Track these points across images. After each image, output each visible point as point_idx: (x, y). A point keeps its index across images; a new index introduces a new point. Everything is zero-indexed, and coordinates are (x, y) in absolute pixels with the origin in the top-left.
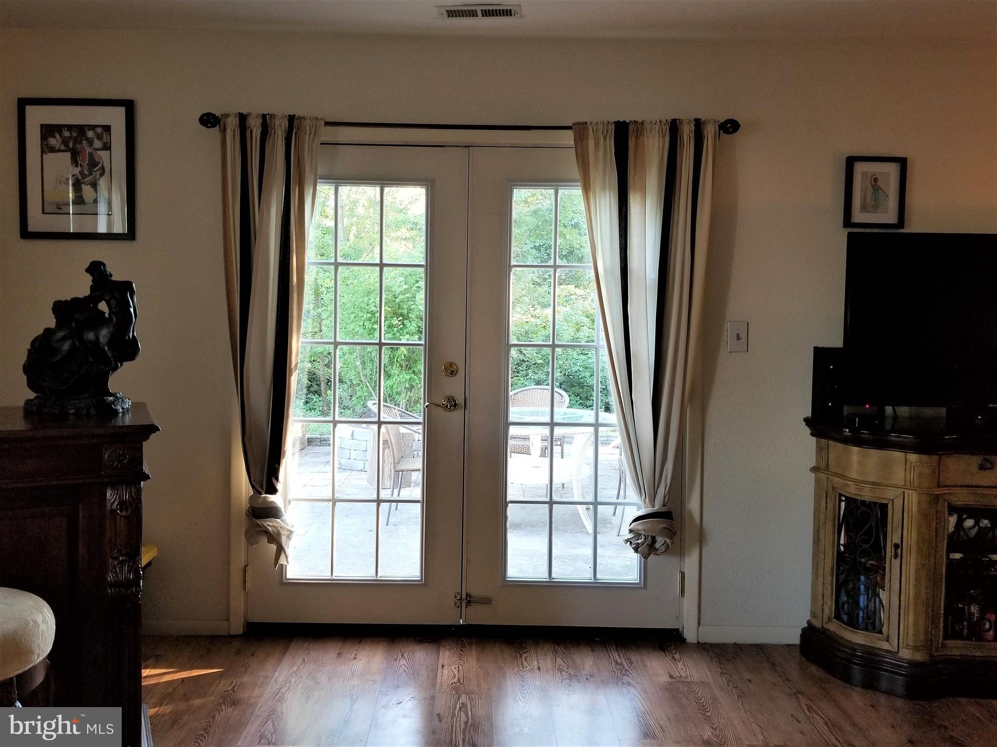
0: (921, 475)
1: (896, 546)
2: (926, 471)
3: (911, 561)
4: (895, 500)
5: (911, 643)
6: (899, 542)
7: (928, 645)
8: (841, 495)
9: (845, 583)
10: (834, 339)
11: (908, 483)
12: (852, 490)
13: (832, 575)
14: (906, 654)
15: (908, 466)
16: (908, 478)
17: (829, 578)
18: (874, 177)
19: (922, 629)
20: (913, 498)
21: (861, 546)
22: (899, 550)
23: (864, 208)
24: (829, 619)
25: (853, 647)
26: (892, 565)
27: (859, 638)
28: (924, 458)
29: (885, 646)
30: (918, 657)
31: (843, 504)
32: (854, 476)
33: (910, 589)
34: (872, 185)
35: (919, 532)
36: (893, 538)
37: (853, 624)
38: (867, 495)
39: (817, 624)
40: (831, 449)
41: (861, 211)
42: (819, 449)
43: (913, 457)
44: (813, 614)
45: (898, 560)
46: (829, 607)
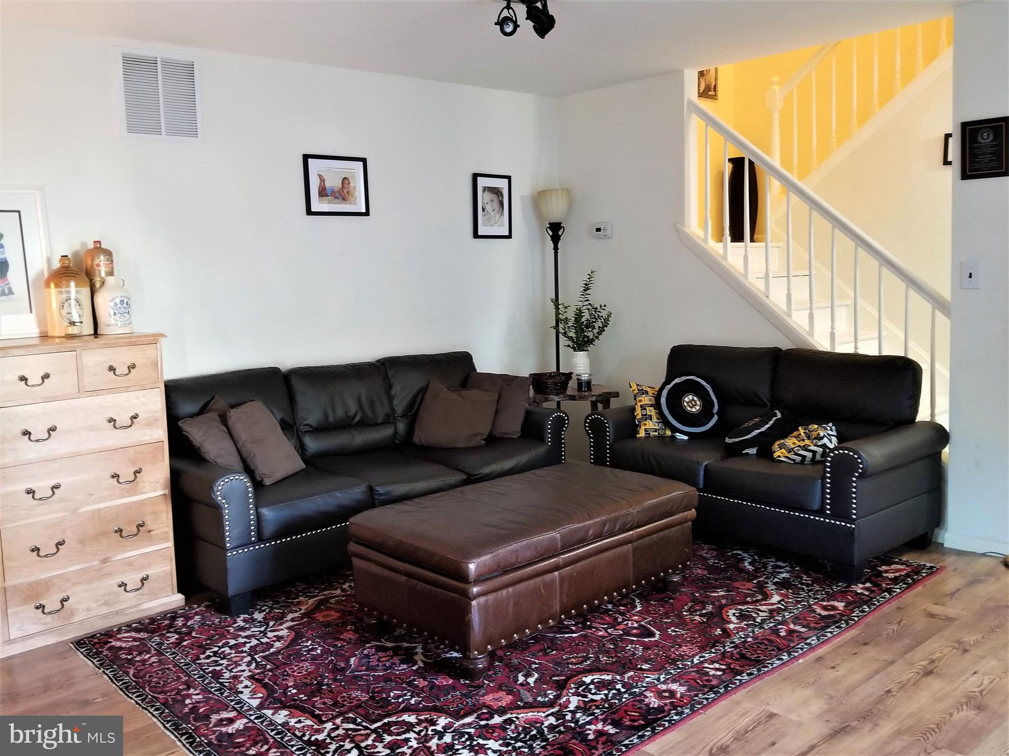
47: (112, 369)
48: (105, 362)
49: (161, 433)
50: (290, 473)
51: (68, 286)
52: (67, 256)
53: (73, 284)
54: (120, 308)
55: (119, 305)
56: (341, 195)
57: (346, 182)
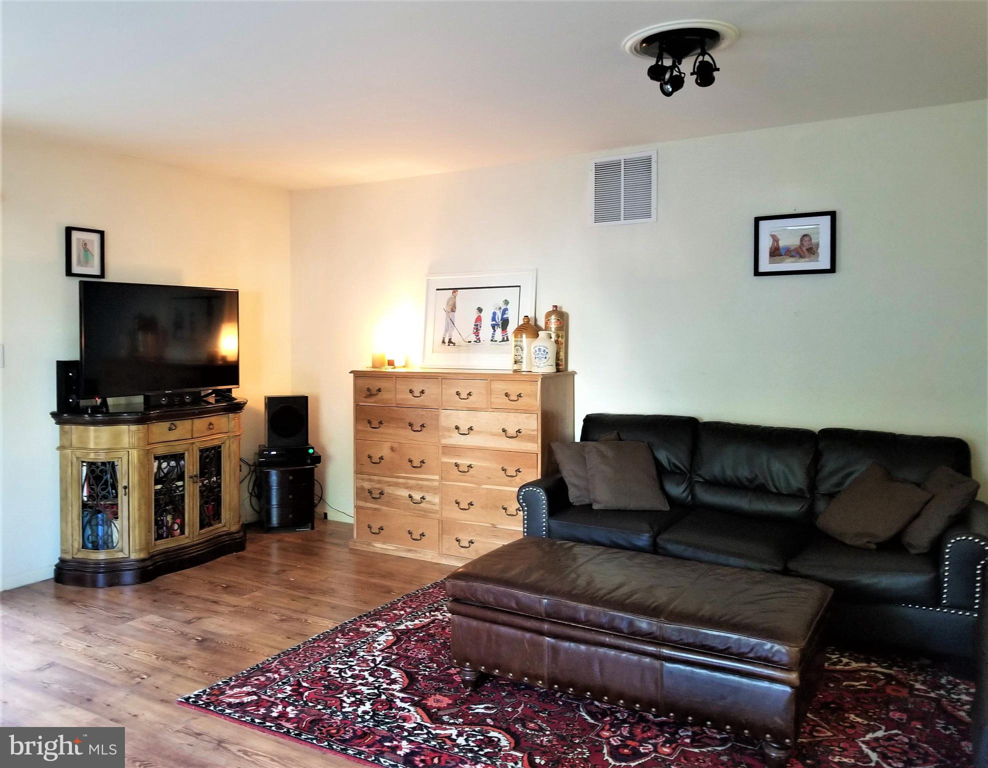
0: (139, 439)
1: (125, 488)
2: (141, 435)
3: (135, 495)
4: (123, 458)
5: (137, 548)
6: (127, 485)
7: (146, 547)
8: (83, 462)
9: (89, 522)
10: (73, 354)
11: (131, 445)
12: (92, 457)
13: (79, 519)
14: (134, 556)
15: (131, 434)
16: (131, 441)
17: (77, 521)
18: (84, 243)
19: (143, 536)
20: (134, 454)
21: (100, 493)
22: (127, 490)
23: (79, 263)
24: (78, 550)
25: (97, 563)
26: (122, 500)
27: (101, 556)
28: (141, 426)
29: (121, 555)
30: (142, 556)
31: (85, 469)
32: (92, 446)
33: (135, 514)
34: (83, 247)
35: (140, 475)
36: (122, 482)
37: (96, 547)
38: (102, 458)
39: (68, 557)
40: (73, 432)
41: (77, 265)
42: (63, 433)
43: (134, 428)
44: (63, 551)
45: (127, 496)
46: (77, 542)
47: (507, 395)
48: (504, 390)
49: (535, 447)
50: (623, 508)
51: (522, 337)
52: (527, 316)
53: (524, 336)
54: (538, 354)
55: (538, 352)
56: (798, 253)
57: (807, 239)
